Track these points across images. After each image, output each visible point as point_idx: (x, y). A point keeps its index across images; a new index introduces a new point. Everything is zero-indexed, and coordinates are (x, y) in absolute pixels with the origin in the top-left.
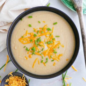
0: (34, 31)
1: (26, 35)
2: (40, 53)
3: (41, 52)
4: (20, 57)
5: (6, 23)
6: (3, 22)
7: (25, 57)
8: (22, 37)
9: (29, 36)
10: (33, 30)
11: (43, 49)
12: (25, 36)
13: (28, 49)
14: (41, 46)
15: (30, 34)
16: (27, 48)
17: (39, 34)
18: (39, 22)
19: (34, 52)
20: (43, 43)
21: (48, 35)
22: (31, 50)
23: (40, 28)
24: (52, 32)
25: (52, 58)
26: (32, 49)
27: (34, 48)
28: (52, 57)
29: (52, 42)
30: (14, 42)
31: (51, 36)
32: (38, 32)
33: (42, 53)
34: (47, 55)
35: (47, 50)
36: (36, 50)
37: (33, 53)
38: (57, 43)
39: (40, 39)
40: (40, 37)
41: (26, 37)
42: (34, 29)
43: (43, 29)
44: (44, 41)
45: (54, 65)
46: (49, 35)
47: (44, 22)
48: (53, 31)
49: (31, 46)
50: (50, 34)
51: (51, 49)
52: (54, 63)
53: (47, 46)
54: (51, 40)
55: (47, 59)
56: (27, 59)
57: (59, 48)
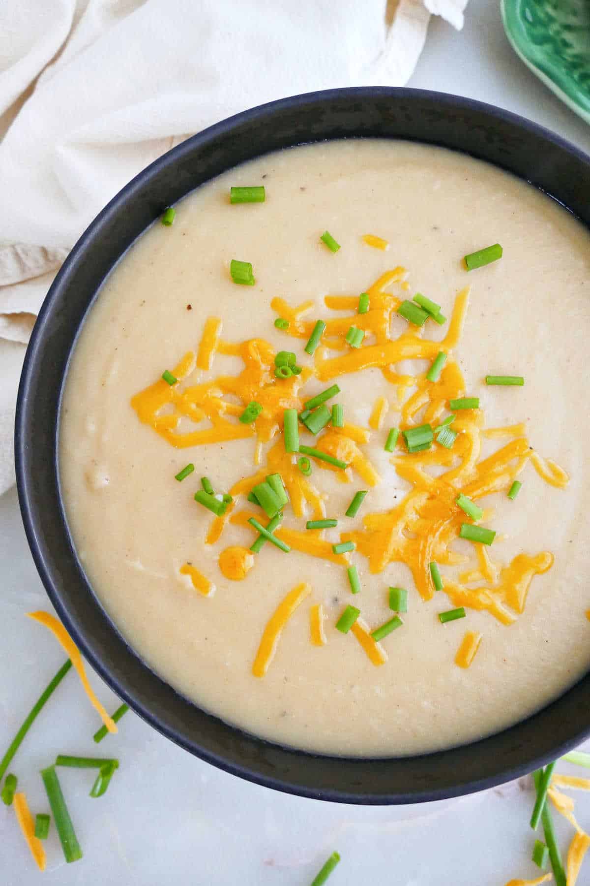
0: (282, 324)
1: (202, 363)
2: (332, 536)
3: (344, 524)
4: (138, 565)
5: (41, 261)
6: (16, 255)
7: (188, 568)
8: (167, 380)
9: (230, 367)
10: (272, 316)
11: (358, 497)
12: (192, 367)
13: (220, 498)
14: (337, 466)
15: (242, 350)
16: (204, 482)
17: (326, 354)
18: (327, 243)
19: (269, 522)
20: (360, 443)
21: (410, 370)
22: (239, 501)
23: (333, 303)
24: (451, 337)
25: (449, 591)
26: (255, 498)
27: (271, 484)
28: (447, 576)
29: (452, 438)
30: (92, 428)
31: (436, 377)
32: (312, 333)
33: (345, 539)
34: (398, 558)
35: (396, 514)
36: (292, 506)
37: (262, 537)
38: (493, 447)
39: (336, 399)
40: (330, 383)
41: (201, 377)
42: (276, 304)
43: (359, 312)
44: (373, 423)
45: (461, 659)
46: (423, 366)
47: (375, 242)
48: (463, 325)
49: (247, 463)
50: (433, 361)
51: (432, 497)
52: (468, 641)
53: (404, 473)
54: (440, 412)
55: (393, 599)
56: (201, 585)
57: (511, 489)
